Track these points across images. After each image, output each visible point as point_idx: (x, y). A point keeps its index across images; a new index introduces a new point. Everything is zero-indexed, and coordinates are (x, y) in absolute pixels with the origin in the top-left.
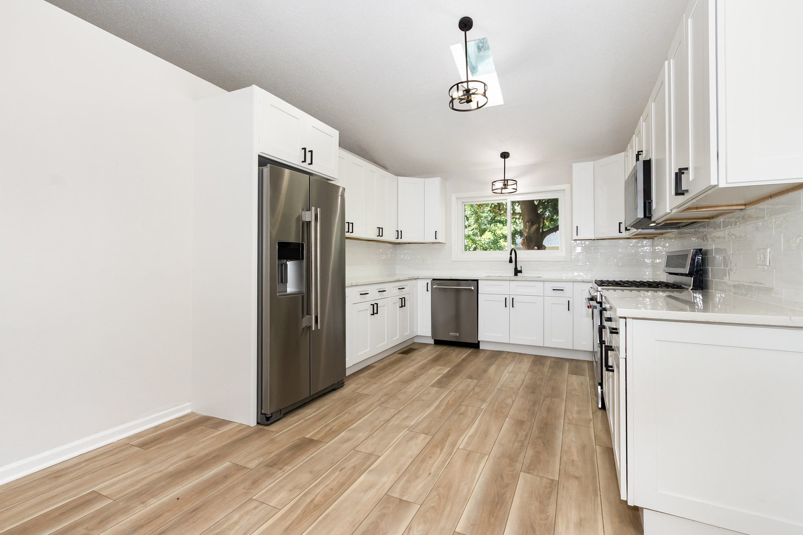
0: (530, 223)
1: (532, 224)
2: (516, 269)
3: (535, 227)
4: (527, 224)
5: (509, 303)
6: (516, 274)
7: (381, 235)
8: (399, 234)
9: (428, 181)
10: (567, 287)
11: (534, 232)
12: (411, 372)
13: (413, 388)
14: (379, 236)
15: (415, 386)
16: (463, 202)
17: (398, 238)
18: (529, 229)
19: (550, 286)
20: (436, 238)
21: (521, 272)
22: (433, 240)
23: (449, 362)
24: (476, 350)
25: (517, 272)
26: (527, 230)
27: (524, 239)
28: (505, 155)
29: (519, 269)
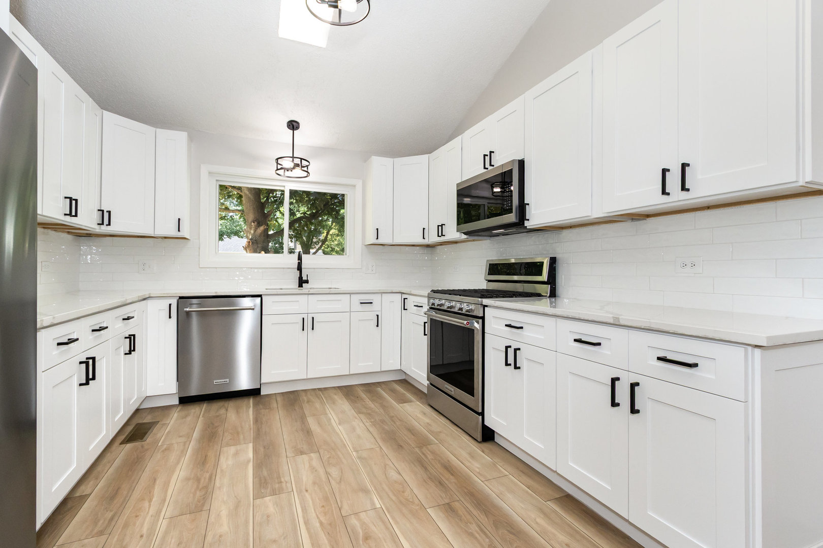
0: (256, 223)
1: (259, 224)
2: (301, 278)
3: (262, 228)
4: (253, 224)
5: (308, 324)
6: (300, 285)
7: (73, 214)
8: (105, 216)
9: (164, 134)
10: (375, 299)
11: (261, 234)
12: (187, 479)
13: (224, 520)
14: (70, 215)
15: (224, 513)
16: (217, 180)
17: (103, 224)
18: (255, 231)
19: (356, 299)
20: (179, 231)
21: (307, 282)
22: (173, 232)
23: (238, 433)
24: (258, 399)
25: (302, 282)
26: (252, 232)
27: (249, 242)
28: (293, 125)
29: (304, 278)
